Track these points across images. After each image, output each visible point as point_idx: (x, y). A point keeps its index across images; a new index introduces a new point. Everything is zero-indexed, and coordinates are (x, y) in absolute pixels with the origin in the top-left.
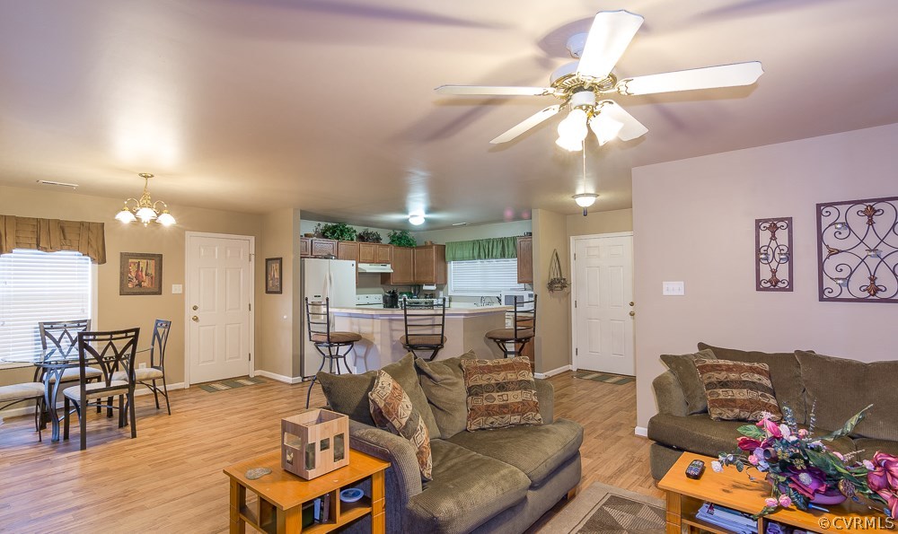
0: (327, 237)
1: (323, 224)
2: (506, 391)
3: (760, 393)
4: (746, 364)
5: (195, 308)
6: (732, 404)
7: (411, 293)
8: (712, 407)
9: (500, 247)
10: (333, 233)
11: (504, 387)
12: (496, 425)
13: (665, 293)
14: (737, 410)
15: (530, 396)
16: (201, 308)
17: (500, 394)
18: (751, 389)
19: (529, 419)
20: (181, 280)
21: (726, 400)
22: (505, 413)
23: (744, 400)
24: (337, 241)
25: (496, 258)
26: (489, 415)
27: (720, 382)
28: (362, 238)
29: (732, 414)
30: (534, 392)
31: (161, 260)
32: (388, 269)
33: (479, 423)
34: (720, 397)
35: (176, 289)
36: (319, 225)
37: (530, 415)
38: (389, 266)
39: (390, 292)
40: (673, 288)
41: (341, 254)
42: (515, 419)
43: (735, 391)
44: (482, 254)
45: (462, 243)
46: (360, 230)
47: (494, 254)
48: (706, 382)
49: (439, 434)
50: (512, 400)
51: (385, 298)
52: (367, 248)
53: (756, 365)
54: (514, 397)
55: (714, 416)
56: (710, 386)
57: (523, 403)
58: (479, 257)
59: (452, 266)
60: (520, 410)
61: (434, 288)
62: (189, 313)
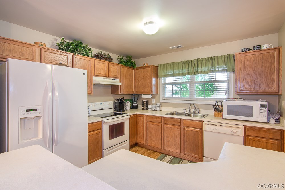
0: (62, 49)
24: (71, 54)
28: (97, 56)
32: (117, 82)
38: (118, 80)
39: (118, 100)
51: (115, 103)
52: (101, 65)
59: (162, 81)
61: (149, 97)
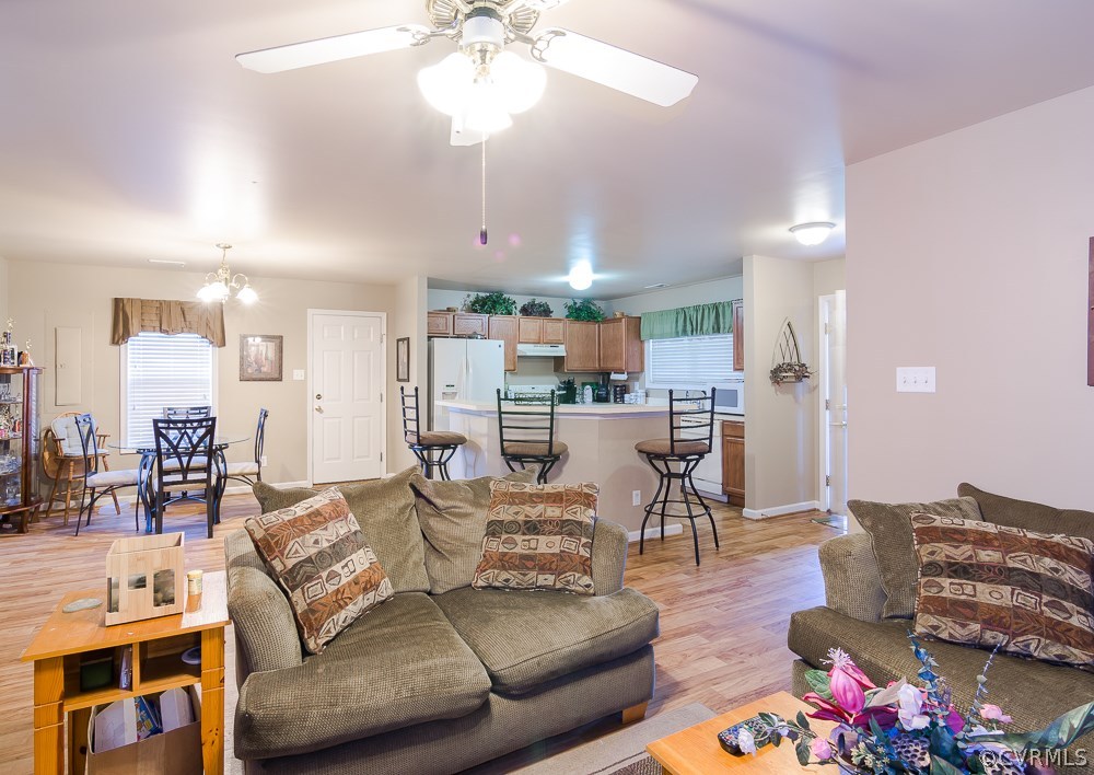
0: (477, 312)
1: (473, 296)
2: (538, 534)
3: (1046, 598)
4: (1030, 535)
5: (319, 397)
6: (967, 612)
7: (597, 384)
8: (923, 611)
9: (713, 316)
10: (483, 306)
11: (535, 528)
12: (513, 584)
13: (900, 388)
14: (976, 627)
15: (576, 547)
16: (324, 397)
17: (527, 537)
18: (1025, 587)
19: (568, 582)
20: (303, 365)
21: (955, 603)
22: (528, 569)
23: (1000, 608)
24: (487, 316)
25: (707, 333)
26: (504, 568)
27: (950, 565)
28: (526, 311)
29: (964, 632)
30: (584, 540)
31: (281, 342)
32: (561, 351)
33: (487, 579)
34: (943, 594)
35: (298, 375)
36: (469, 296)
37: (570, 576)
38: (562, 347)
40: (916, 379)
41: (493, 333)
42: (547, 579)
43: (980, 586)
44: (689, 328)
45: (662, 313)
46: (521, 301)
47: (705, 328)
48: (925, 559)
49: (427, 586)
50: (543, 549)
52: (531, 325)
53: (1058, 538)
54: (547, 545)
55: (919, 629)
56: (933, 569)
57: (562, 555)
58: (685, 332)
59: (650, 346)
60: (554, 566)
61: (624, 377)
62: (313, 403)
